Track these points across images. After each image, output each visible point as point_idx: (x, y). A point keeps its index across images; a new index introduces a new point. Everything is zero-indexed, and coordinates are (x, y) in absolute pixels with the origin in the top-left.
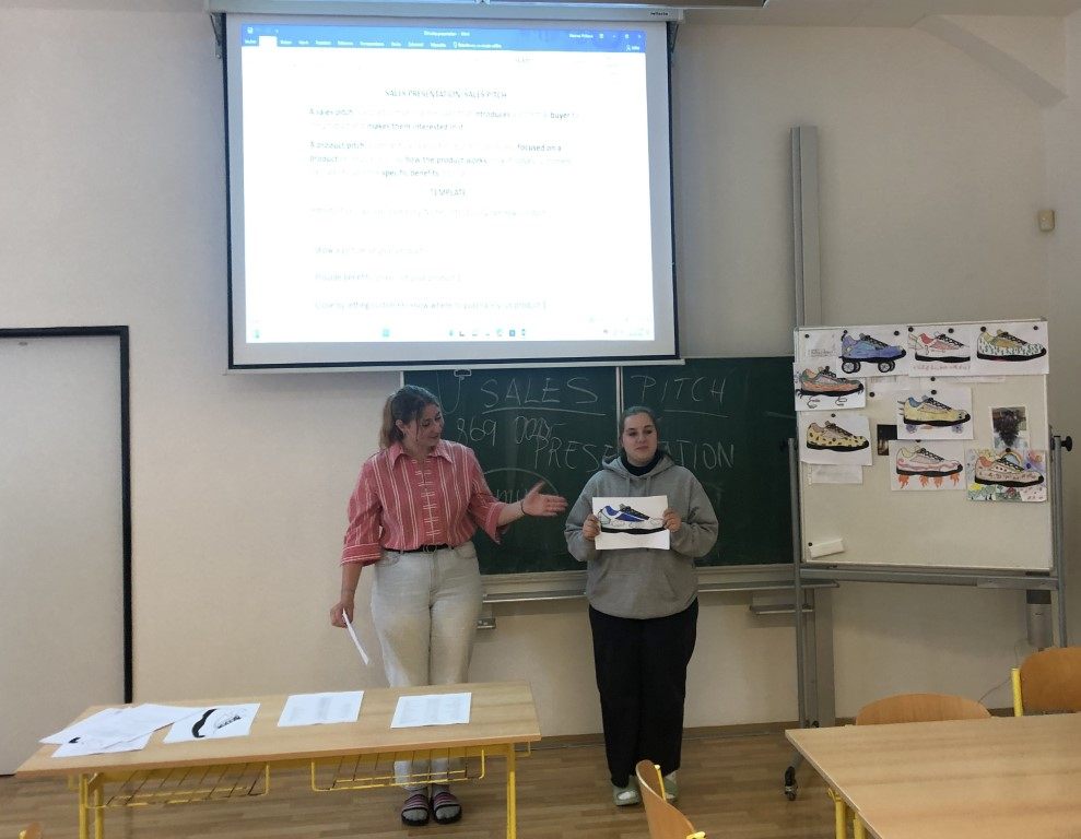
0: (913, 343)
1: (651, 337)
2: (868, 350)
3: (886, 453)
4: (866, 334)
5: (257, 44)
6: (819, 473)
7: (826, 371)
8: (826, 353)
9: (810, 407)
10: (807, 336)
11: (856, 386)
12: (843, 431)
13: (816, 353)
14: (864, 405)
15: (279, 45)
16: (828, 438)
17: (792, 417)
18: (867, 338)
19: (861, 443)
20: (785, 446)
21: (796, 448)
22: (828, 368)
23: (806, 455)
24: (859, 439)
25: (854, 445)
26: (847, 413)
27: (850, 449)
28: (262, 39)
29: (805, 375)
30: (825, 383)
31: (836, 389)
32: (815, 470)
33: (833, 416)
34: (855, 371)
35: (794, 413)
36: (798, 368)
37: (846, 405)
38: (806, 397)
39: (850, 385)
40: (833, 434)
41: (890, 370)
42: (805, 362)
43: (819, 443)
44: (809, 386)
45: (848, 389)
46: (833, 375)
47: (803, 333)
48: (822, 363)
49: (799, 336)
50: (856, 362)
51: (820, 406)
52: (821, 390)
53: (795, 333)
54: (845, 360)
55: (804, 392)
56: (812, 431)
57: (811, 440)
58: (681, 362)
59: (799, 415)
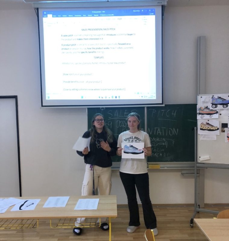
1: (155, 98)
2: (220, 101)
3: (224, 131)
4: (219, 96)
5: (47, 17)
6: (203, 137)
7: (207, 108)
8: (207, 102)
9: (201, 118)
10: (201, 97)
11: (216, 112)
12: (211, 125)
13: (204, 102)
14: (218, 118)
15: (53, 17)
16: (207, 127)
17: (196, 121)
18: (220, 98)
19: (216, 129)
20: (194, 129)
21: (197, 130)
22: (207, 107)
23: (200, 132)
24: (216, 127)
25: (214, 129)
26: (213, 120)
27: (213, 130)
28: (48, 15)
29: (200, 109)
30: (207, 111)
31: (210, 113)
32: (202, 136)
33: (208, 121)
34: (216, 107)
35: (197, 120)
36: (198, 107)
37: (213, 118)
38: (200, 115)
39: (214, 111)
40: (208, 126)
41: (227, 107)
42: (200, 105)
43: (204, 128)
44: (201, 112)
45: (213, 113)
46: (209, 109)
47: (200, 97)
48: (206, 105)
49: (199, 97)
50: (216, 105)
51: (205, 118)
52: (205, 113)
53: (198, 96)
54: (213, 104)
55: (200, 114)
56: (202, 125)
57: (201, 127)
58: (164, 105)
59: (198, 121)
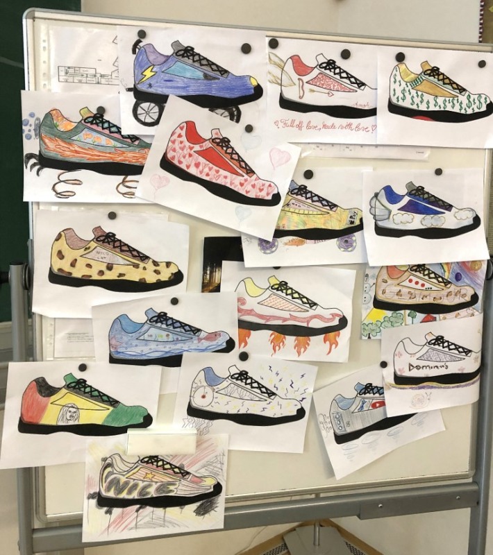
0: (277, 72)
2: (190, 78)
4: (185, 44)
7: (98, 118)
8: (99, 79)
9: (59, 194)
12: (131, 250)
13: (74, 74)
18: (188, 52)
19: (165, 275)
21: (28, 285)
22: (101, 110)
24: (162, 268)
25: (151, 278)
27: (142, 286)
29: (48, 124)
30: (95, 143)
33: (112, 216)
36: (32, 105)
38: (50, 174)
40: (108, 254)
43: (77, 273)
44: (55, 149)
46: (113, 129)
52: (84, 158)
54: (141, 96)
55: (45, 162)
56: (62, 245)
